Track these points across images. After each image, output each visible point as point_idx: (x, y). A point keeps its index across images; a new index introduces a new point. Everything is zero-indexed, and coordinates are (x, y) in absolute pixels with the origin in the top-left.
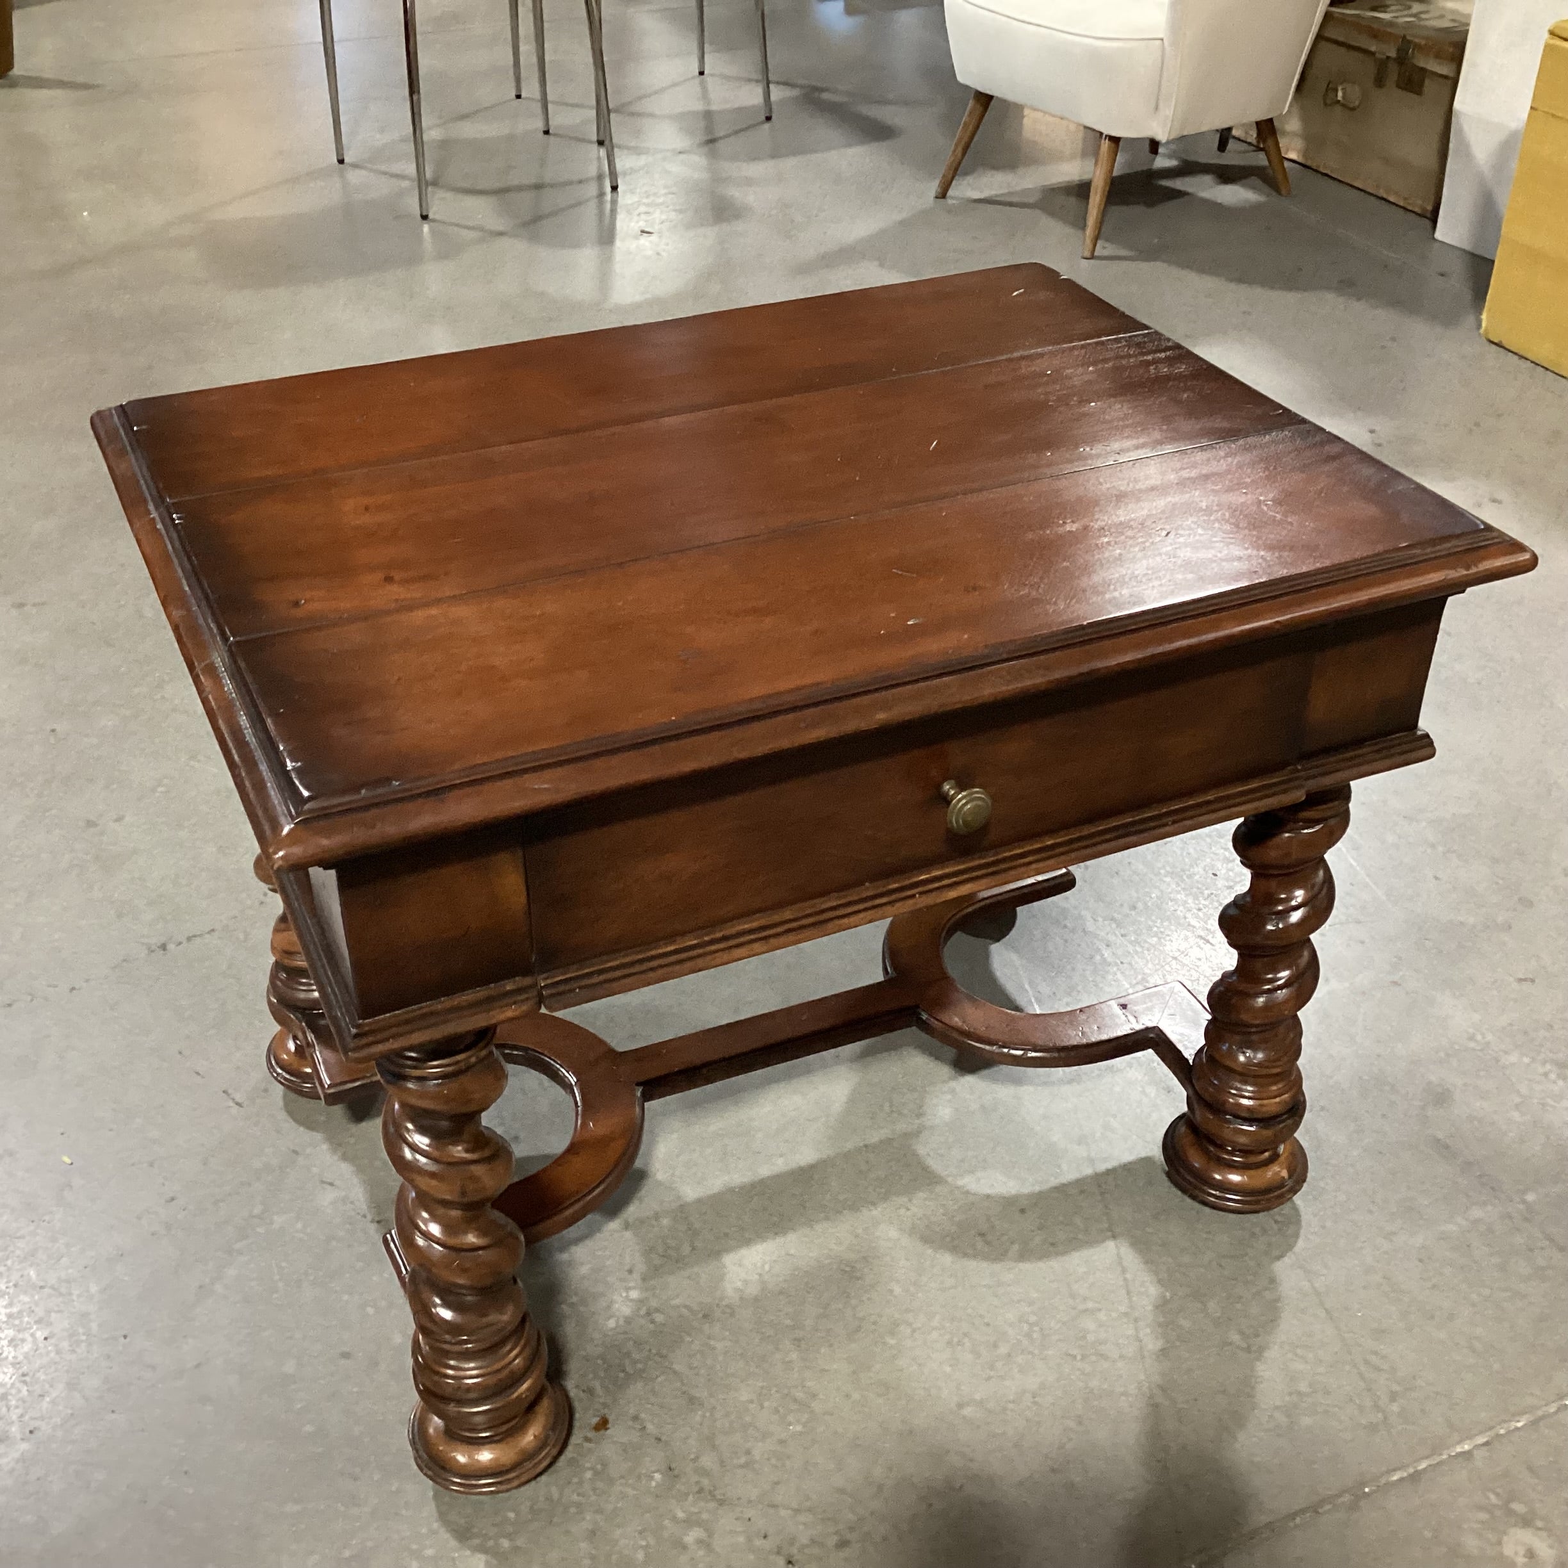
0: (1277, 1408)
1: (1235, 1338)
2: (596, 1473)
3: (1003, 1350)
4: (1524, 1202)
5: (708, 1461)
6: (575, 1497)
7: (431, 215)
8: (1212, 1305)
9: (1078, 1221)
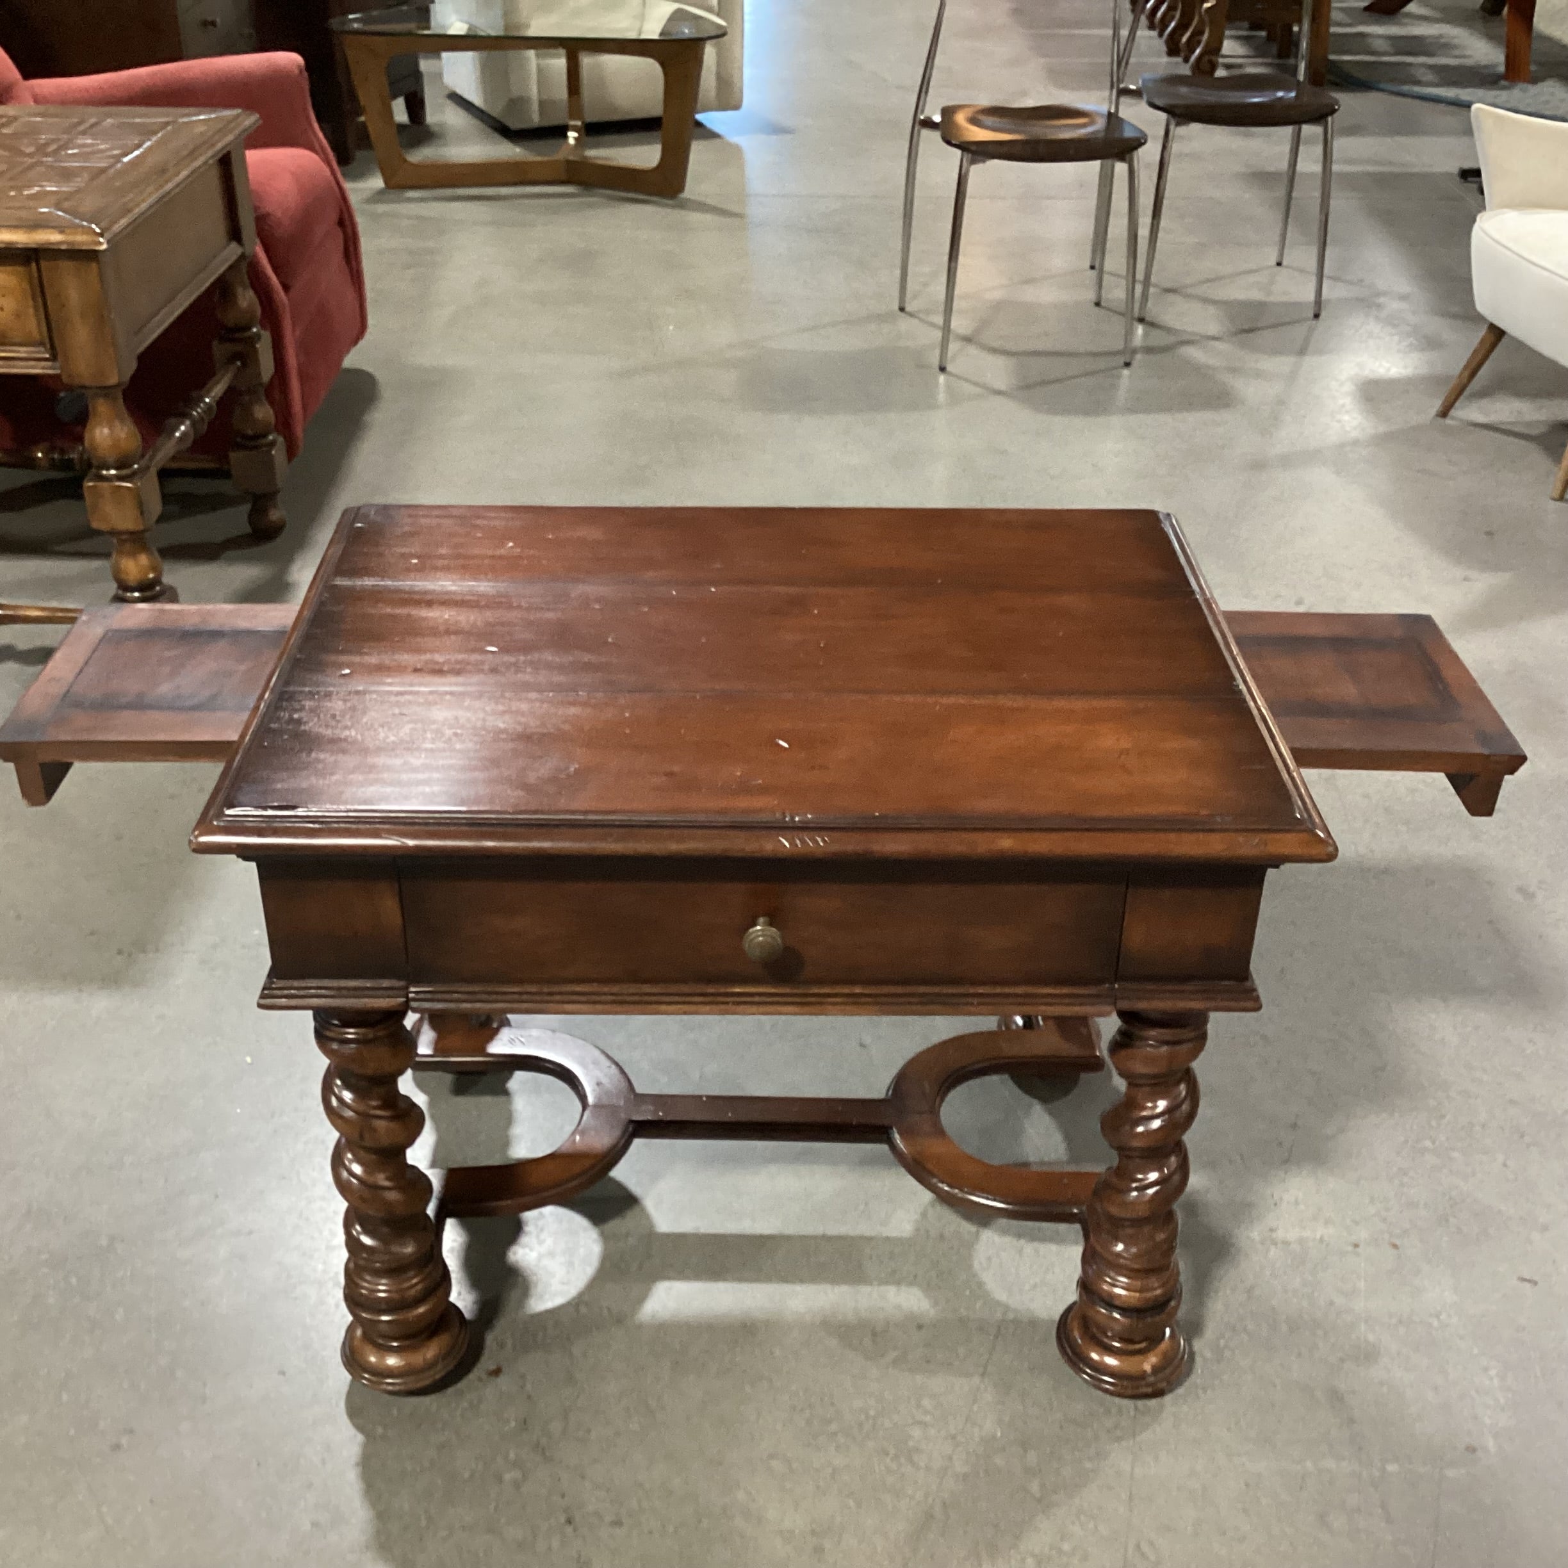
0: (1033, 1554)
1: (1035, 1487)
2: (471, 1405)
3: (833, 1427)
4: (1384, 1470)
5: (556, 1427)
6: (446, 1417)
7: (949, 368)
8: (1032, 1457)
9: (961, 1351)
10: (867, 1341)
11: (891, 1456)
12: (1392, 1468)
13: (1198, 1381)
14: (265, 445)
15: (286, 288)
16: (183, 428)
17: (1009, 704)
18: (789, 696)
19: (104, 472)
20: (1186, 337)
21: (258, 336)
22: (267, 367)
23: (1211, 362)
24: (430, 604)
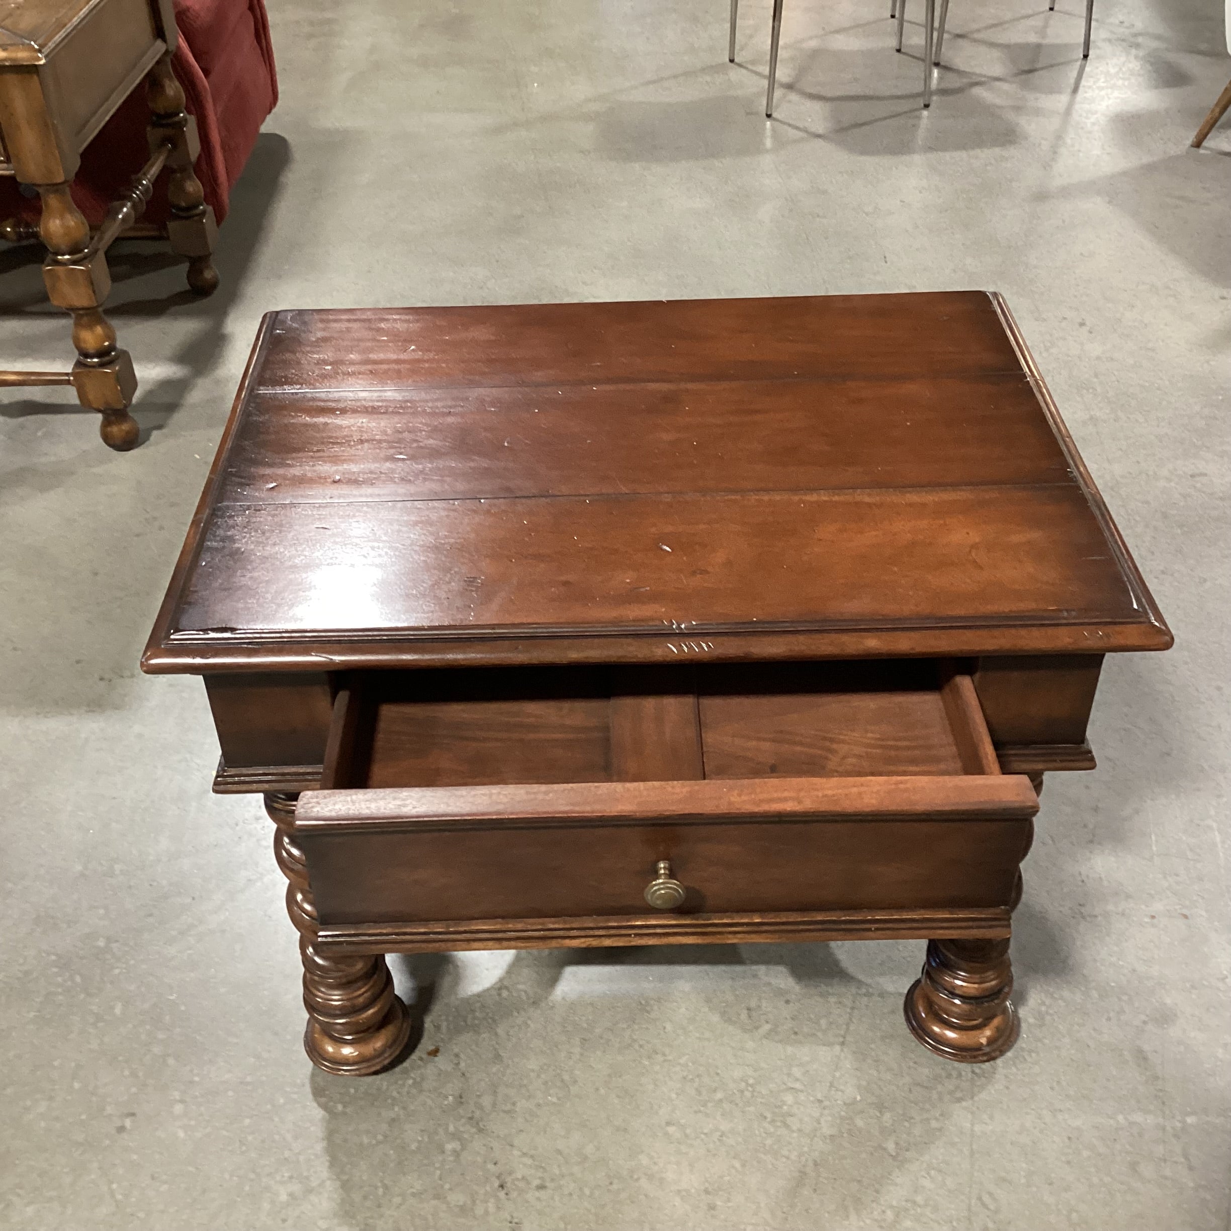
0: (891, 1207)
1: (891, 1146)
2: (415, 1083)
3: (719, 1095)
4: (1183, 1122)
5: (486, 1101)
6: (395, 1094)
7: (774, 115)
8: (887, 1116)
9: (823, 1022)
10: (744, 1016)
11: (768, 1120)
12: (1190, 1120)
13: (1024, 1045)
14: (197, 215)
15: (207, 73)
16: (125, 210)
17: (867, 499)
18: (668, 498)
19: (59, 257)
20: (975, 79)
21: (185, 120)
22: (194, 147)
23: (998, 101)
24: (343, 411)
